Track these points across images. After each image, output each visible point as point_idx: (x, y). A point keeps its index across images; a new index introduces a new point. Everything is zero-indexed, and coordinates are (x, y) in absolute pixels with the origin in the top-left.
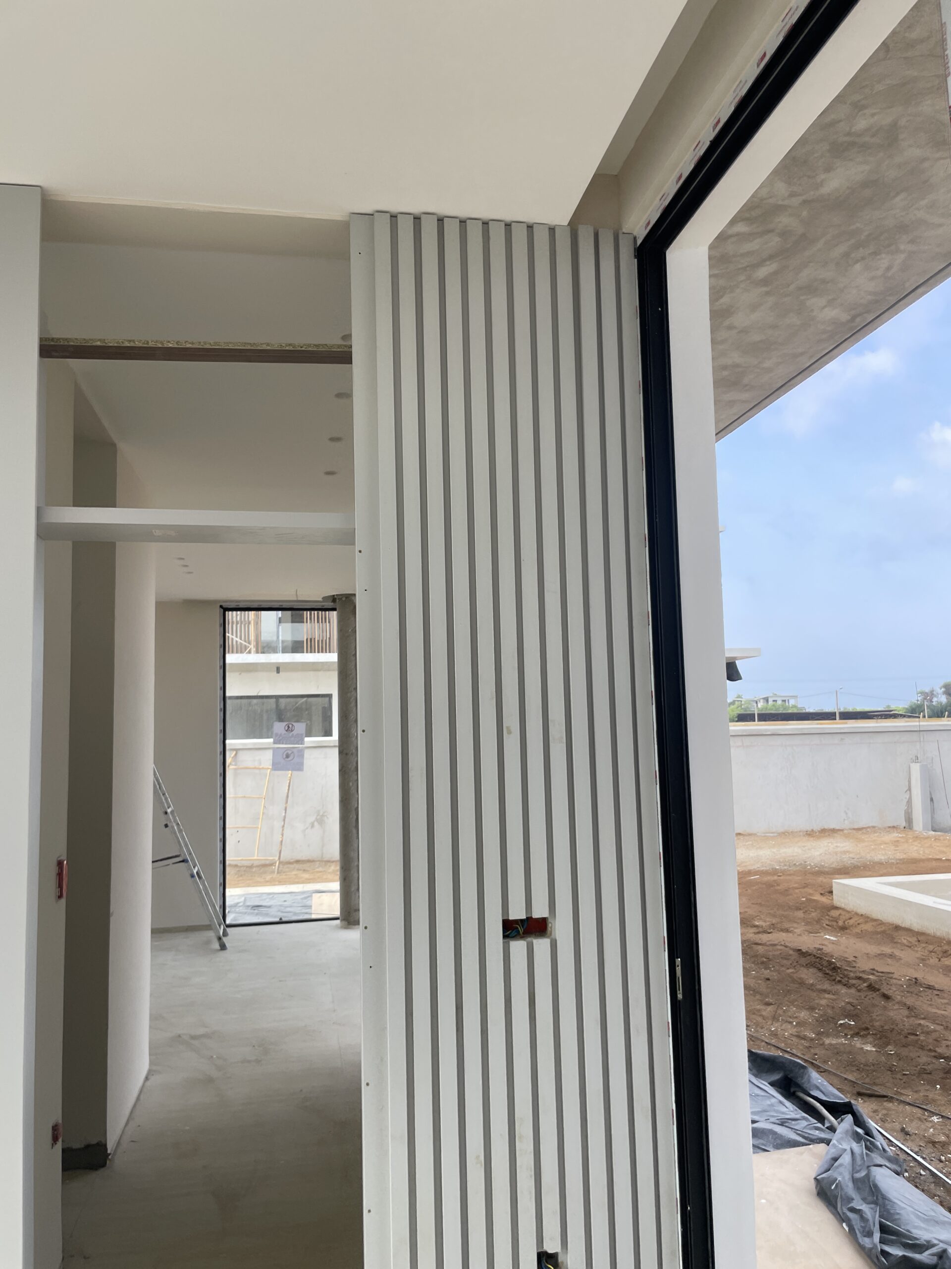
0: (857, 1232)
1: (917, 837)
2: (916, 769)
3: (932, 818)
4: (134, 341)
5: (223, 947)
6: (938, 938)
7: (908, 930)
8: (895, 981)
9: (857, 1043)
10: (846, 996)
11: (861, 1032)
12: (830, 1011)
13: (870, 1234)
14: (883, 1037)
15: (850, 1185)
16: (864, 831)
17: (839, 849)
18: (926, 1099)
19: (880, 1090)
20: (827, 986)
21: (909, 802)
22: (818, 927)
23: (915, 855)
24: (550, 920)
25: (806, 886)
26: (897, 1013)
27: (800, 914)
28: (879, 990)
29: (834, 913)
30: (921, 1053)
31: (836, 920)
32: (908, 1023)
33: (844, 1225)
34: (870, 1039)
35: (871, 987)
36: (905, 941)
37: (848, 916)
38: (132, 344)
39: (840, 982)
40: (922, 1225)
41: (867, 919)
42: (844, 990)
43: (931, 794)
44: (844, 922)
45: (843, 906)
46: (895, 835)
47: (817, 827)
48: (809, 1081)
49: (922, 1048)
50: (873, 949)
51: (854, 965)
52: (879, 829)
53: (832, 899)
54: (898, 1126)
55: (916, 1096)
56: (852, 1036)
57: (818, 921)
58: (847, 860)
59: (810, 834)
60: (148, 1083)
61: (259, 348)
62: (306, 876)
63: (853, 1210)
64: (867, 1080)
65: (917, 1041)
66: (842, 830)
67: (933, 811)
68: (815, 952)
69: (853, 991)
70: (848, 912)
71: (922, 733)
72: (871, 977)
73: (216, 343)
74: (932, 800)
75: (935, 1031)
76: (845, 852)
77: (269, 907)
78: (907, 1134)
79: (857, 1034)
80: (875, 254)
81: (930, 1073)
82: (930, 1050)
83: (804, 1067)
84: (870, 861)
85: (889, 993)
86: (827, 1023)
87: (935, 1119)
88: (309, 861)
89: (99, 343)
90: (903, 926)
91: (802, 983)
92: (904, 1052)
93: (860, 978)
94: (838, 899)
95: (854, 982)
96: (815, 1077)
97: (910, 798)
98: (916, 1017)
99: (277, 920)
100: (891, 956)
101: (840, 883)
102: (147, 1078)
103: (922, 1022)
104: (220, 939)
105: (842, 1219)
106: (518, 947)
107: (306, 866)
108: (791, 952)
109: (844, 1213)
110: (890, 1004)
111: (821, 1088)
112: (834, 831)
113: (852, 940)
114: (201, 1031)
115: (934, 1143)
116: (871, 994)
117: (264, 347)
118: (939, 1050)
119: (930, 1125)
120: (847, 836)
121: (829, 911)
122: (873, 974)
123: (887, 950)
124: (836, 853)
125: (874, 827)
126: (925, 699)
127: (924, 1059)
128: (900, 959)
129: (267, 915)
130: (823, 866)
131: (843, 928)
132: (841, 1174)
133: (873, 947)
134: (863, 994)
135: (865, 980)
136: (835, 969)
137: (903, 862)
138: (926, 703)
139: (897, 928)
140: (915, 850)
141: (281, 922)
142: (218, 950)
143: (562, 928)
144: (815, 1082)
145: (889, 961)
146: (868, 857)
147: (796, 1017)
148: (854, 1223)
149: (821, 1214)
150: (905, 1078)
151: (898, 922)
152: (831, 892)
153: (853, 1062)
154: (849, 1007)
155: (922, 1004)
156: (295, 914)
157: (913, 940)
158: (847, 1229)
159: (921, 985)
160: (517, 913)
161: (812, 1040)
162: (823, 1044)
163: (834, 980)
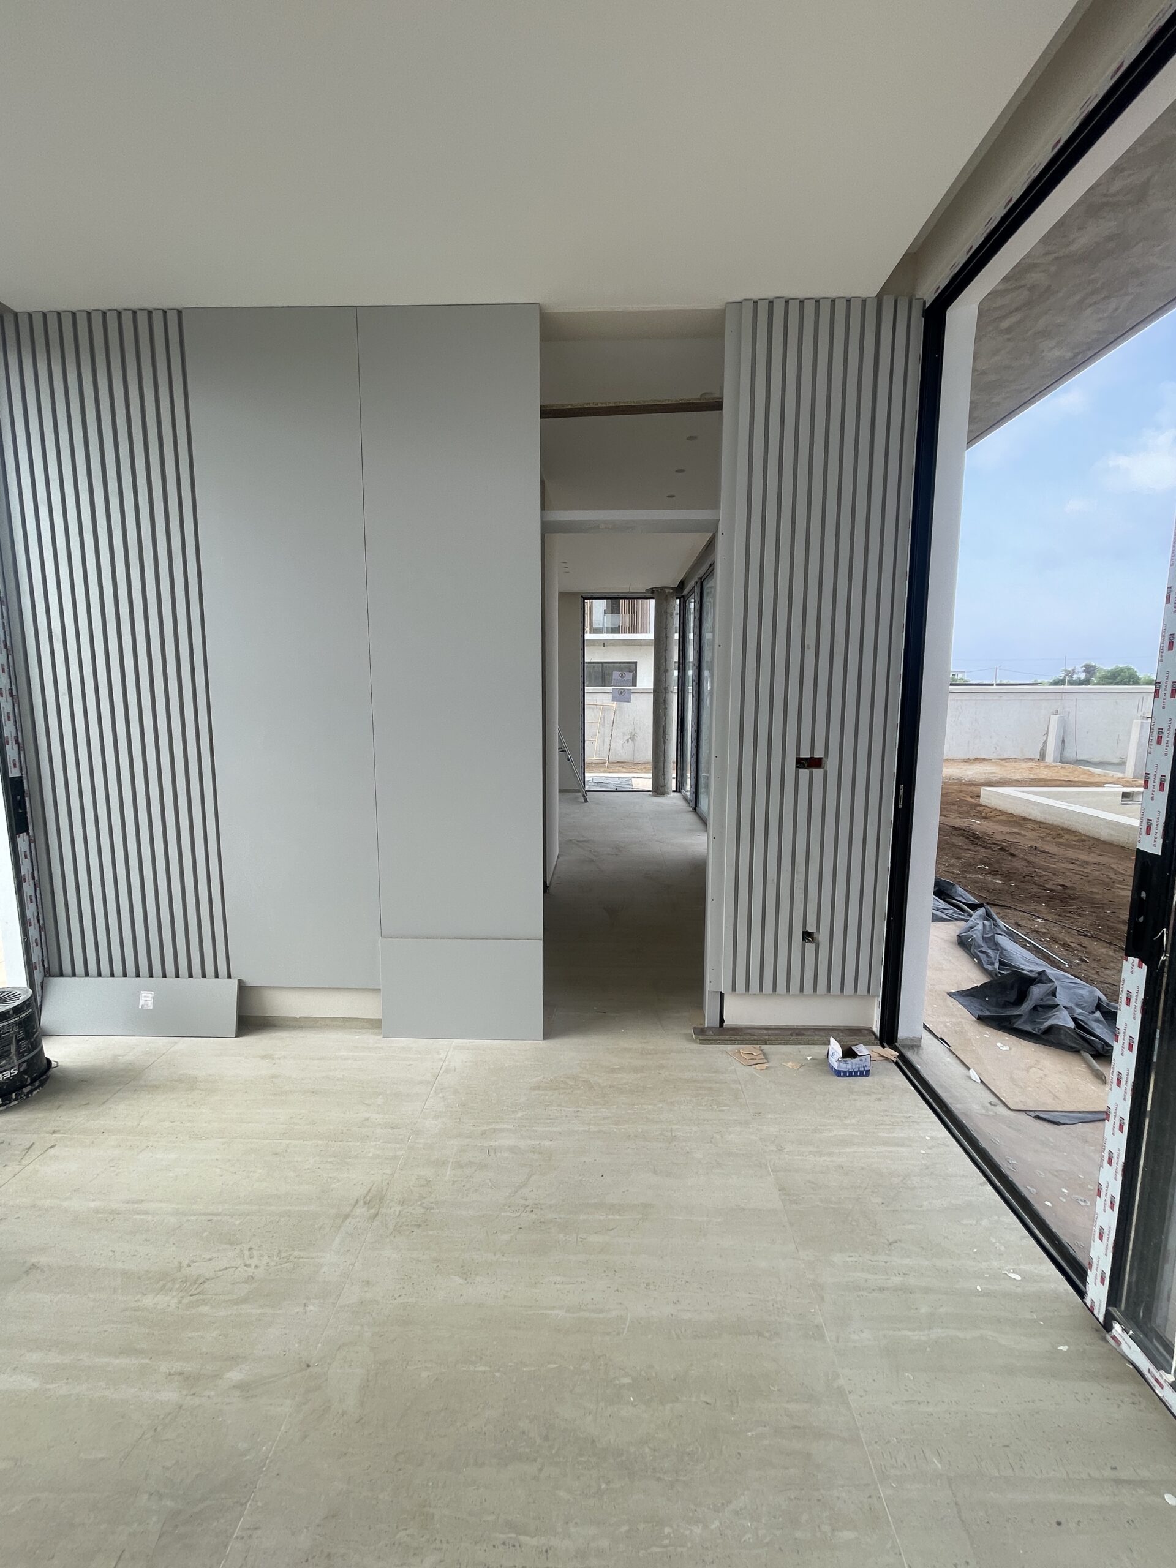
0: (984, 963)
1: (1047, 766)
2: (1055, 719)
3: (1062, 754)
4: (590, 404)
5: (586, 801)
6: (1055, 826)
7: (1033, 821)
8: (1020, 847)
9: (989, 878)
10: (983, 853)
11: (993, 872)
12: (972, 860)
13: (992, 964)
14: (1007, 876)
15: (981, 939)
16: (1007, 761)
17: (987, 771)
18: (1035, 910)
19: (1002, 903)
20: (971, 847)
21: (1045, 743)
22: (967, 815)
23: (1044, 777)
24: (824, 759)
25: (961, 792)
26: (1017, 864)
27: (956, 807)
28: (1008, 851)
29: (979, 808)
30: (1034, 886)
31: (980, 812)
32: (1026, 871)
33: (975, 959)
34: (998, 877)
35: (1002, 849)
36: (1030, 827)
37: (990, 810)
38: (588, 406)
39: (980, 845)
40: (1027, 964)
41: (1003, 813)
42: (983, 850)
43: (1063, 737)
44: (986, 814)
45: (987, 804)
46: (1031, 764)
47: (972, 757)
48: (956, 892)
49: (1035, 884)
50: (1007, 829)
51: (992, 836)
52: (1019, 760)
53: (979, 801)
54: (1013, 922)
55: (1028, 908)
56: (986, 874)
57: (968, 812)
58: (993, 778)
59: (967, 761)
60: (559, 860)
61: (663, 403)
62: (625, 770)
63: (981, 952)
64: (995, 898)
65: (1032, 880)
66: (991, 760)
67: (1063, 749)
68: (964, 828)
69: (989, 851)
70: (991, 808)
71: (1064, 694)
72: (1003, 844)
73: (638, 402)
74: (1063, 741)
75: (1045, 875)
76: (991, 773)
77: (607, 783)
78: (1019, 925)
79: (990, 873)
80: (1108, 297)
81: (1039, 898)
82: (1041, 886)
83: (954, 885)
84: (1010, 779)
85: (1016, 853)
86: (968, 866)
87: (1040, 920)
88: (625, 762)
89: (570, 407)
90: (1029, 818)
91: (954, 845)
92: (1022, 885)
93: (995, 844)
94: (983, 800)
95: (990, 846)
96: (960, 890)
97: (1047, 739)
98: (1033, 867)
99: (615, 790)
100: (1019, 834)
101: (984, 791)
102: (558, 857)
103: (1037, 870)
104: (584, 796)
105: (973, 956)
106: (804, 773)
107: (624, 765)
108: (947, 828)
109: (975, 953)
110: (1014, 859)
111: (964, 896)
112: (984, 760)
113: (992, 824)
114: (582, 839)
115: (1037, 932)
116: (1002, 853)
117: (667, 402)
118: (1046, 886)
119: (1036, 923)
120: (994, 763)
121: (976, 807)
122: (1005, 842)
123: (1016, 830)
124: (985, 773)
125: (1015, 758)
126: (1067, 675)
127: (1035, 890)
128: (1025, 836)
129: (607, 787)
130: (974, 781)
131: (985, 818)
132: (975, 934)
133: (1007, 828)
134: (996, 853)
135: (998, 845)
136: (978, 838)
137: (1034, 780)
138: (1067, 678)
139: (1025, 819)
140: (1044, 774)
141: (616, 791)
142: (583, 802)
143: (831, 764)
144: (960, 893)
145: (1017, 836)
146: (1009, 777)
147: (948, 862)
148: (982, 958)
149: (960, 955)
150: (1021, 899)
151: (1026, 815)
152: (979, 796)
153: (984, 888)
154: (985, 859)
155: (1039, 860)
156: (624, 788)
157: (1036, 826)
158: (976, 961)
159: (1039, 851)
160: (805, 754)
161: (958, 874)
162: (966, 877)
163: (977, 844)
